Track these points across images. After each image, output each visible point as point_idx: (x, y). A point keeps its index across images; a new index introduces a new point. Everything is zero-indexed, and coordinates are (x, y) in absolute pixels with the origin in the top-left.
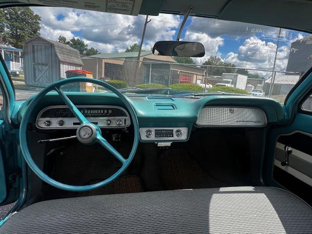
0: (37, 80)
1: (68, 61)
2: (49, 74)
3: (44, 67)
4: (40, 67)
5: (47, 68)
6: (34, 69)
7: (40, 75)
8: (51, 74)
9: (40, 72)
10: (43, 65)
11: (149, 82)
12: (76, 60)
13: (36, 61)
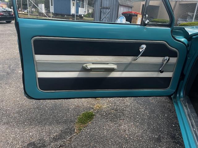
0: (101, 20)
1: (124, 4)
2: (110, 16)
3: (107, 10)
4: (105, 10)
5: (109, 11)
6: (101, 12)
7: (104, 17)
8: (111, 16)
9: (104, 14)
10: (107, 8)
11: (192, 18)
12: (129, 4)
13: (103, 6)
